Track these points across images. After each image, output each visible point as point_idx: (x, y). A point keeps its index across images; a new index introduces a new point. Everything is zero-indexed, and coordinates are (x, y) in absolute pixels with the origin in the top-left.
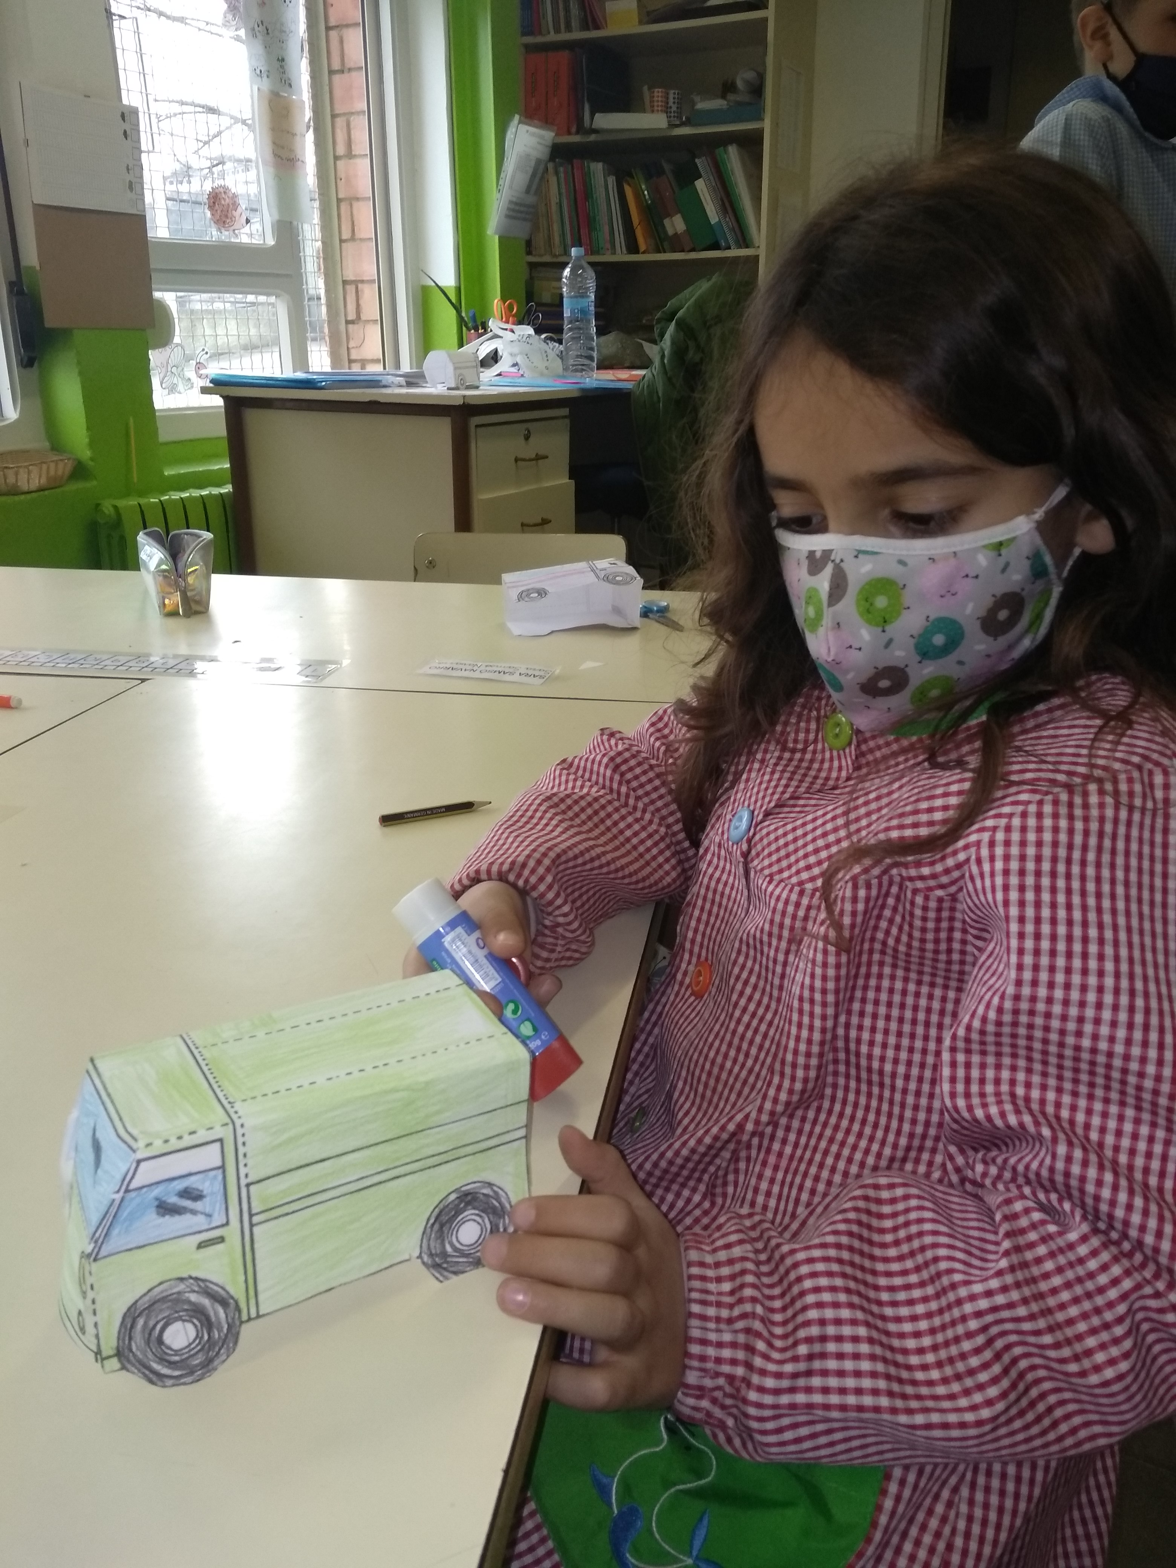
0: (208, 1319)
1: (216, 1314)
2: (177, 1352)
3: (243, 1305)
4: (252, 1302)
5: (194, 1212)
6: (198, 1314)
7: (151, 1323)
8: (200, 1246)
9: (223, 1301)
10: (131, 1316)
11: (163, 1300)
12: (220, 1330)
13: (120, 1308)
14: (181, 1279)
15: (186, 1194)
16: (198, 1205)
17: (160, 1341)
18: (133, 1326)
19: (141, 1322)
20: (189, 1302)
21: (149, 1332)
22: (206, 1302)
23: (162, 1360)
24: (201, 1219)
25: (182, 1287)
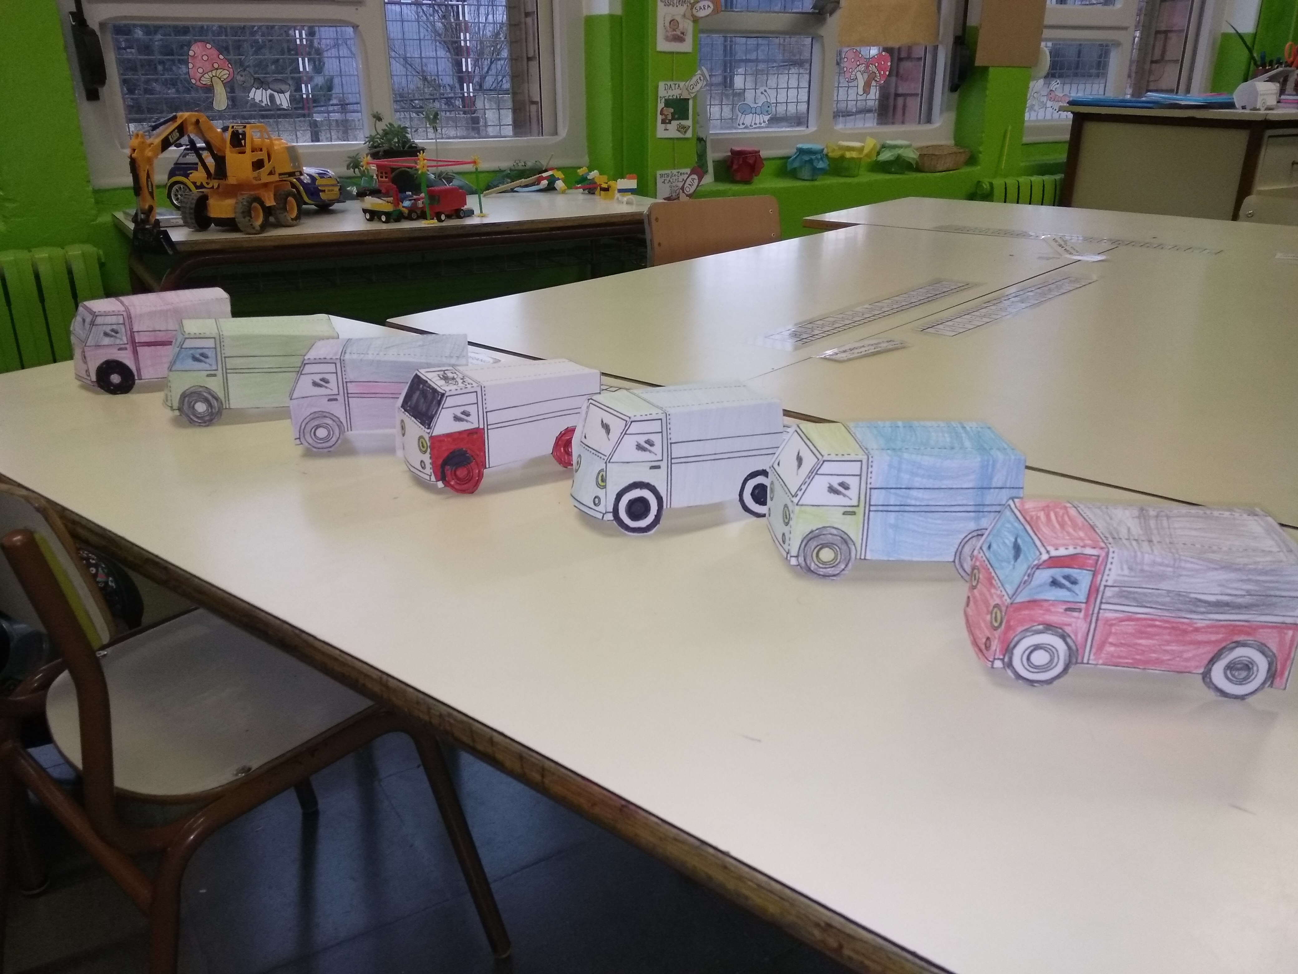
0: (211, 404)
1: (214, 403)
2: (200, 413)
3: (224, 402)
4: (227, 402)
5: (205, 363)
6: (206, 401)
7: (190, 400)
8: (208, 376)
9: (217, 399)
10: (184, 396)
11: (195, 393)
12: (215, 409)
13: (180, 392)
14: (201, 387)
15: (203, 355)
16: (207, 360)
17: (193, 407)
18: (184, 401)
19: (187, 399)
20: (204, 396)
21: (189, 403)
22: (210, 397)
23: (195, 416)
24: (207, 366)
25: (201, 389)
